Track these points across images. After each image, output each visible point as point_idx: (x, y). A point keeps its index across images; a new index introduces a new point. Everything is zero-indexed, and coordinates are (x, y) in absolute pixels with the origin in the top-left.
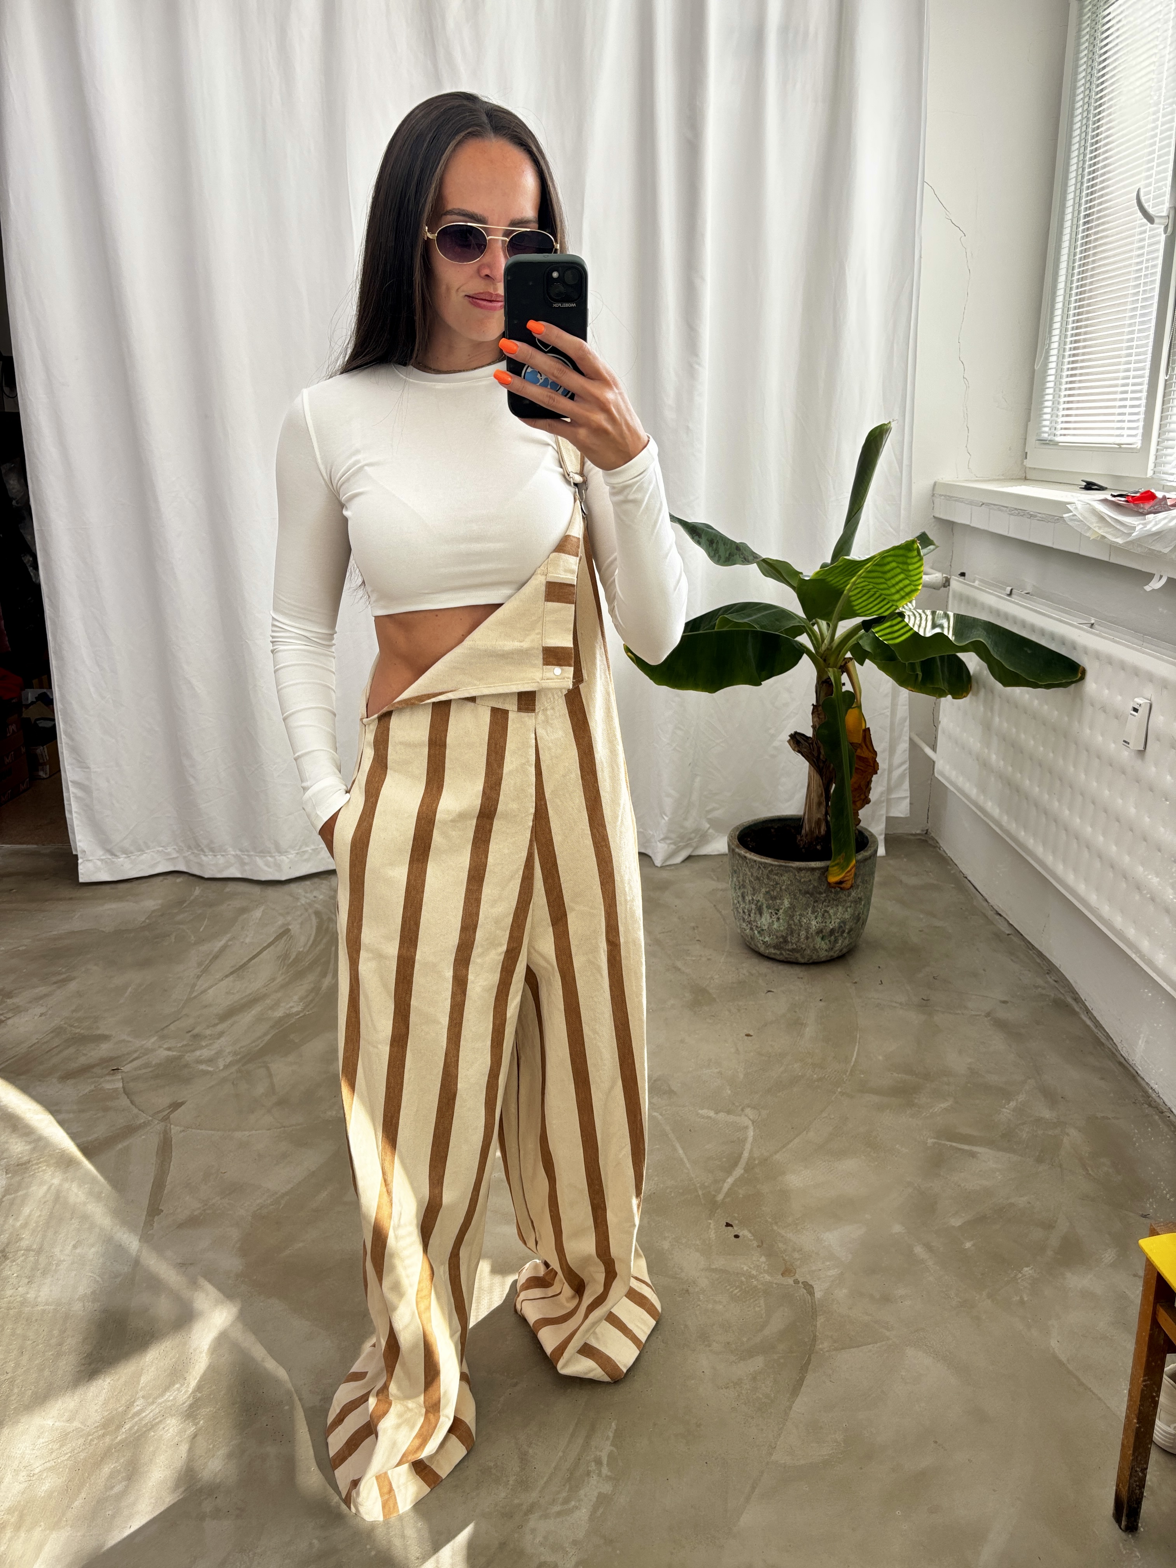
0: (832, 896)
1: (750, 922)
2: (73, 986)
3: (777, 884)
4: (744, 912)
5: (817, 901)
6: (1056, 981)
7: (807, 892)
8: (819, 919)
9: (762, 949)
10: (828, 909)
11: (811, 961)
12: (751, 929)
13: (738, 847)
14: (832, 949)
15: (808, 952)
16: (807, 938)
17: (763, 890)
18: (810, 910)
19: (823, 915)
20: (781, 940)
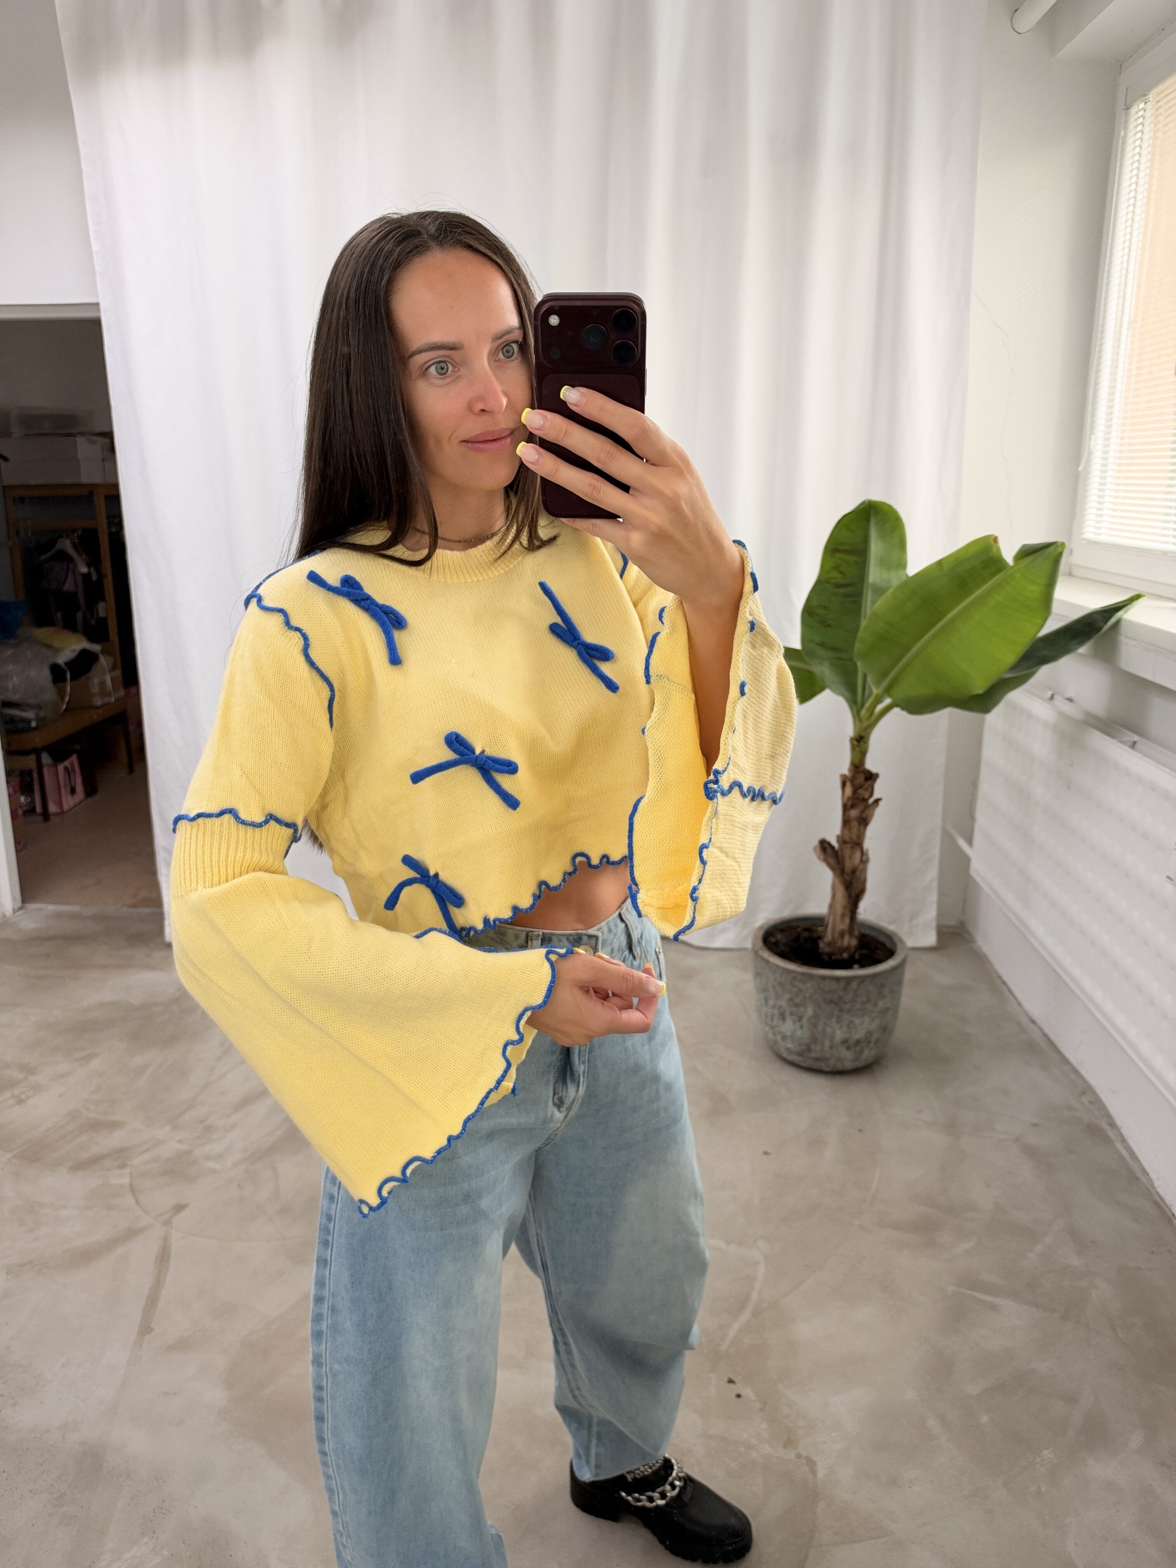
0: (858, 1006)
1: (772, 1027)
2: (95, 1064)
3: (800, 991)
4: (766, 1016)
5: (841, 1011)
6: (1091, 1102)
7: (831, 1002)
8: (845, 1029)
9: (785, 1054)
10: (854, 1019)
11: (835, 1070)
12: (774, 1034)
13: (761, 949)
14: (857, 1059)
15: (832, 1061)
16: (831, 1048)
17: (787, 996)
18: (834, 1020)
19: (848, 1026)
20: (804, 1047)
